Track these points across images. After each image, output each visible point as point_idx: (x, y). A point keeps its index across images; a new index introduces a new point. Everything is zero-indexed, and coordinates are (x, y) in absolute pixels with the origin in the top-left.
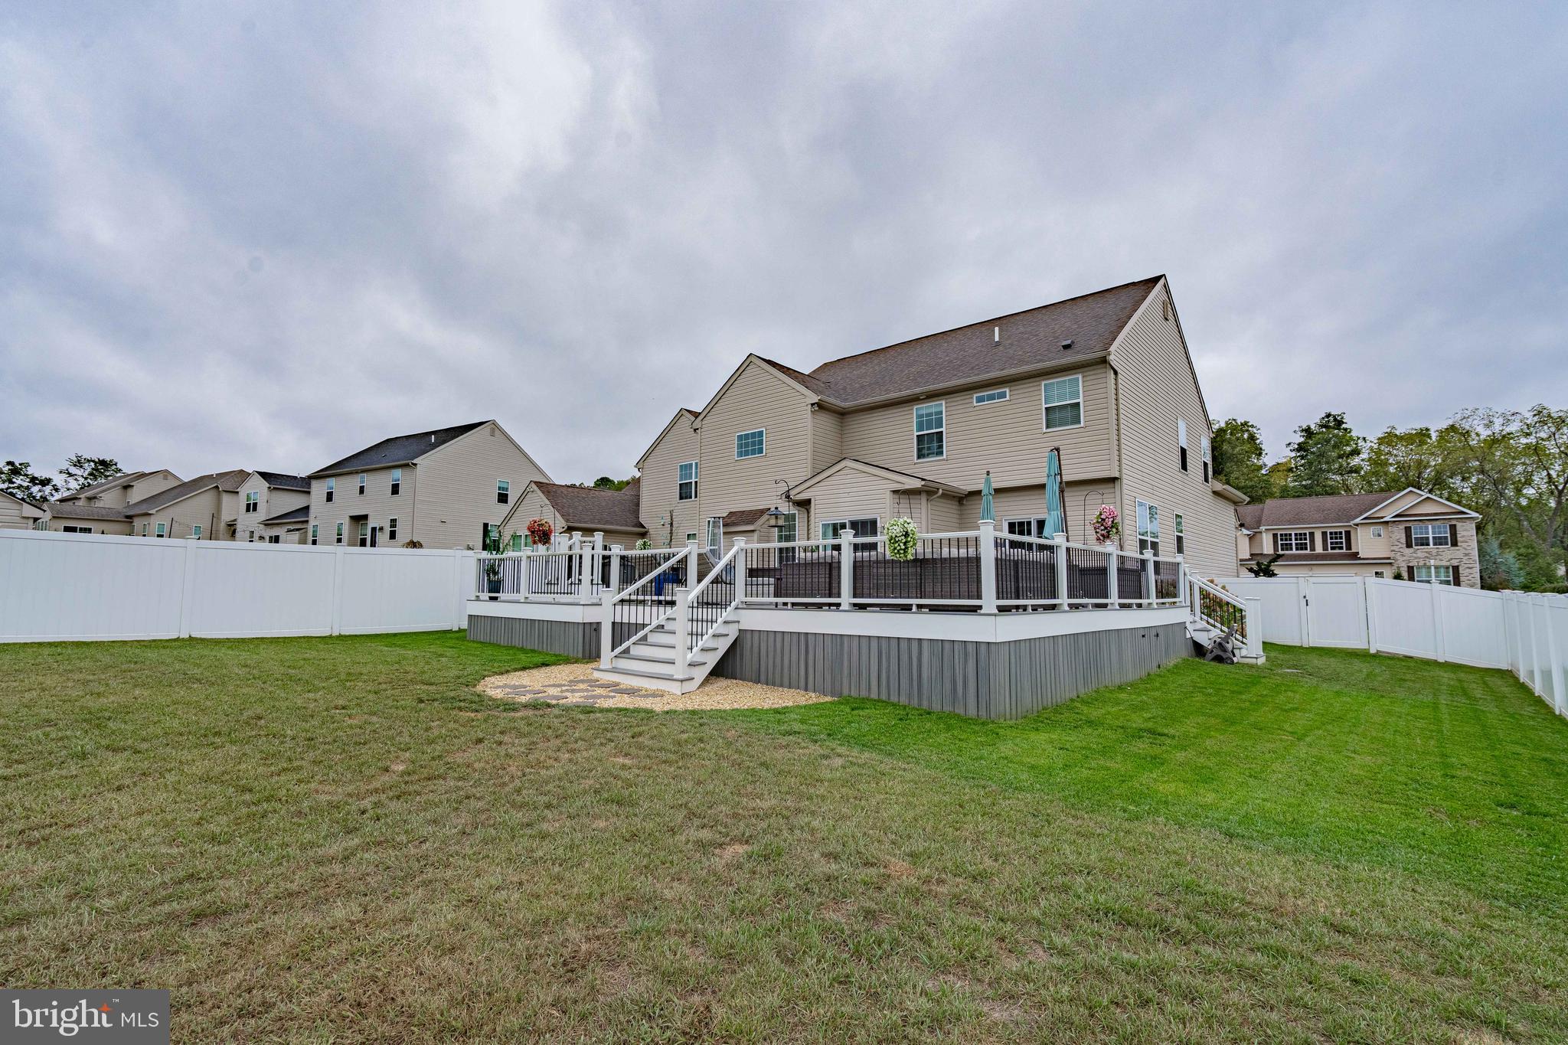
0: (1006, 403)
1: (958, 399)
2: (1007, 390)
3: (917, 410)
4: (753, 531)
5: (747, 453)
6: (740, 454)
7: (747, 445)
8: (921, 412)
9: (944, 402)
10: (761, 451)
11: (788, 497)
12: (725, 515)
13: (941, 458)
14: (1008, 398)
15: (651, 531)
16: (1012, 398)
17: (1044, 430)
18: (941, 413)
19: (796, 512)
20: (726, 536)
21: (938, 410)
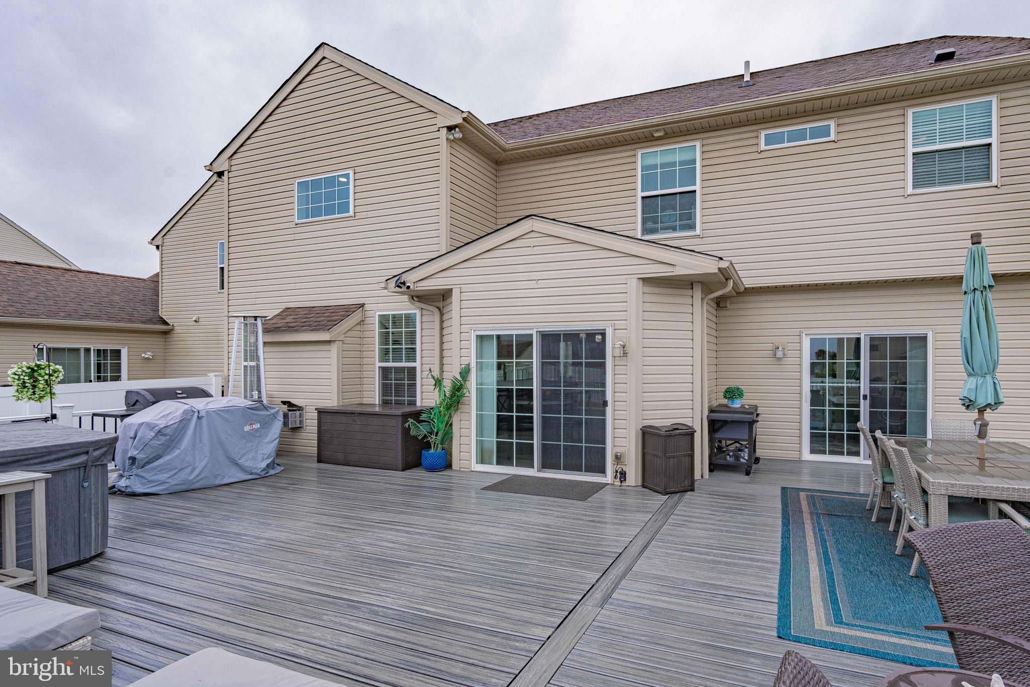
0: (833, 145)
1: (728, 138)
2: (832, 124)
3: (641, 157)
4: (328, 342)
5: (316, 212)
6: (305, 213)
7: (316, 199)
8: (650, 161)
9: (698, 144)
10: (344, 208)
11: (401, 284)
12: (270, 314)
13: (690, 233)
14: (832, 137)
15: (178, 329)
16: (841, 136)
17: (910, 190)
18: (694, 162)
19: (418, 312)
20: (268, 349)
21: (687, 156)
